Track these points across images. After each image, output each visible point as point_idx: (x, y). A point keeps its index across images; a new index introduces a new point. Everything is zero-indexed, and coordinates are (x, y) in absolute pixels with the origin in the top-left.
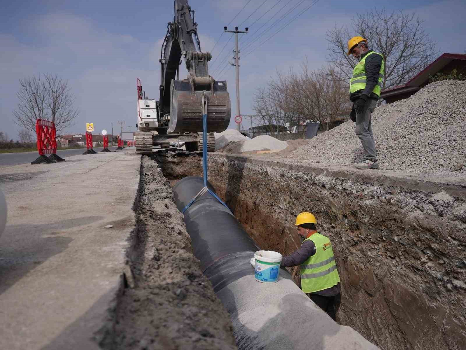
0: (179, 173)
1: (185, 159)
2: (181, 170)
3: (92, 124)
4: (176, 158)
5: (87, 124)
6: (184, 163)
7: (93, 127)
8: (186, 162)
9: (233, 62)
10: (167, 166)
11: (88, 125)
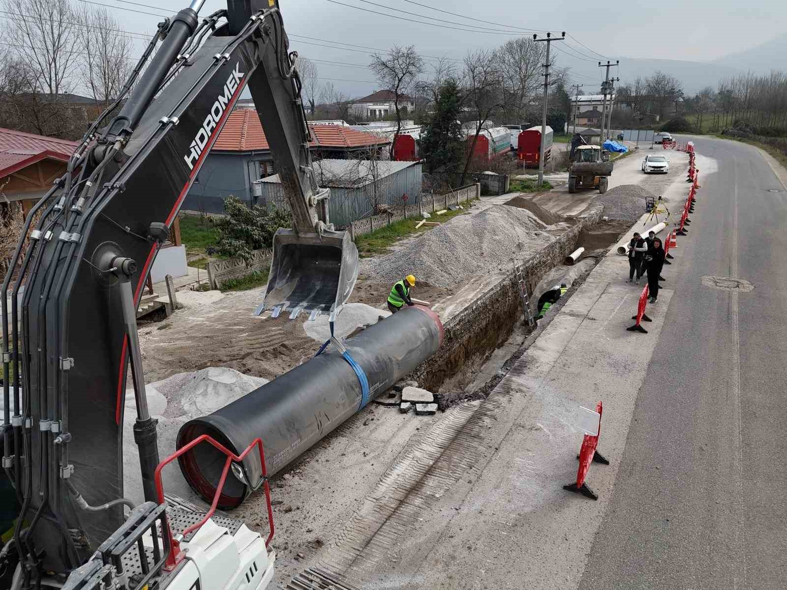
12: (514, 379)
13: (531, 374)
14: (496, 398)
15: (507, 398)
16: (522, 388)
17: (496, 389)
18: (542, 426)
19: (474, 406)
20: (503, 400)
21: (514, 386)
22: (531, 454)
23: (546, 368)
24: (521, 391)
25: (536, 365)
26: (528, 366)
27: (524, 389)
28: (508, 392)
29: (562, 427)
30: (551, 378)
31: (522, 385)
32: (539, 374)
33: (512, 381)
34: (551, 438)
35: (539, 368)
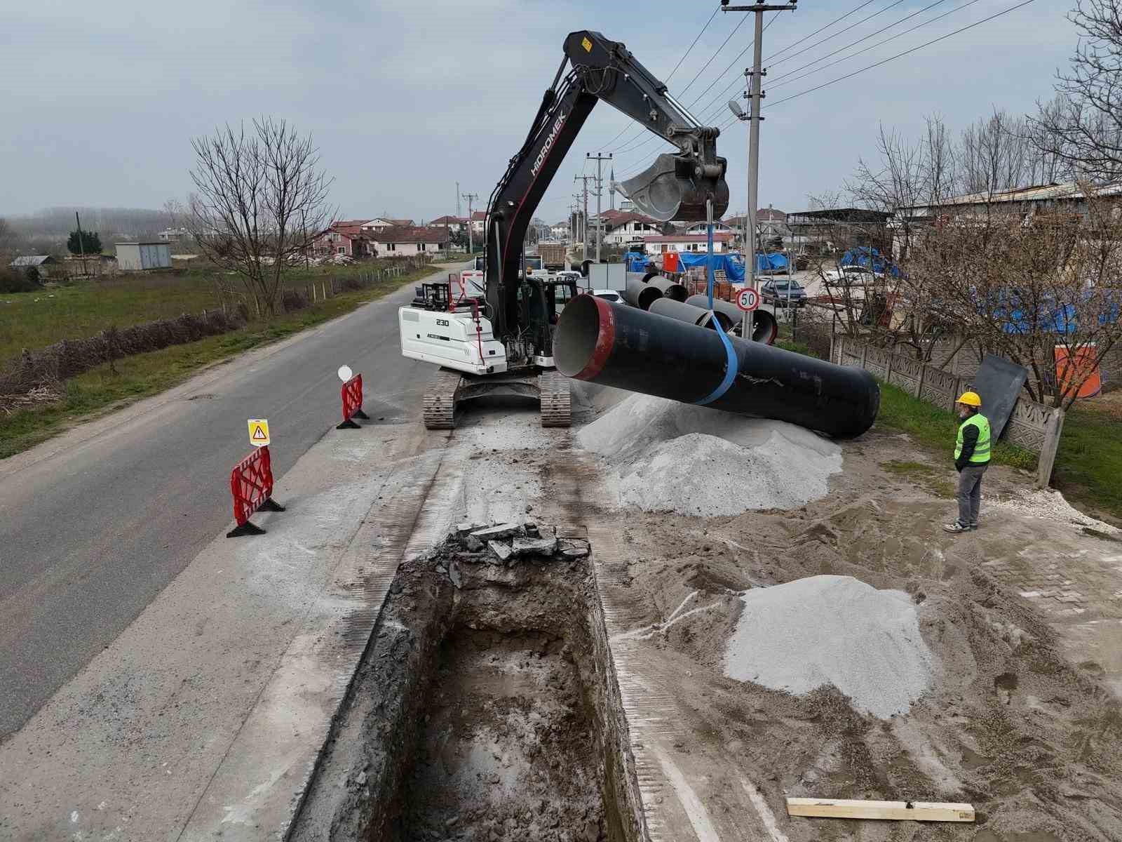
0: (519, 623)
1: (543, 574)
2: (527, 613)
3: (264, 423)
4: (512, 568)
5: (249, 421)
6: (537, 589)
7: (267, 434)
8: (544, 585)
9: (745, 105)
10: (481, 599)
11: (252, 424)
12: (364, 605)
13: (332, 622)
14: (384, 569)
15: (367, 573)
16: (345, 592)
17: (389, 581)
18: (308, 551)
19: (412, 552)
20: (371, 569)
21: (361, 592)
22: (322, 526)
23: (302, 641)
24: (345, 587)
25: (322, 645)
26: (339, 637)
27: (340, 592)
28: (367, 580)
29: (279, 556)
30: (289, 625)
31: (346, 598)
32: (316, 626)
33: (367, 600)
34: (296, 542)
35: (315, 638)
